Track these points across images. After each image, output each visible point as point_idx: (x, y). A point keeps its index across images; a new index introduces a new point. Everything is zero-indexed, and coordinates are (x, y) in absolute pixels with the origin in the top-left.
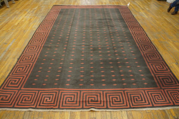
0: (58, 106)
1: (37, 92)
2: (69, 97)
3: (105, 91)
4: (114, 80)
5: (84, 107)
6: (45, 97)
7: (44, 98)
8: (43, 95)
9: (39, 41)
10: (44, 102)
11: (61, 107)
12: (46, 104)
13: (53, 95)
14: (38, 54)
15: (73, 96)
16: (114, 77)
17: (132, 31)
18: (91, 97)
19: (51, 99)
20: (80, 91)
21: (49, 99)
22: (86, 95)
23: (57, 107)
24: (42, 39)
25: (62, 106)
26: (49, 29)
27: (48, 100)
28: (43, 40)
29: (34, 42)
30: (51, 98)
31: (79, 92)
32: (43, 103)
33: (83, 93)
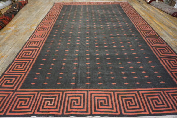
0: (61, 111)
1: (37, 93)
2: (75, 100)
3: (116, 91)
4: (125, 78)
5: (93, 113)
6: (45, 100)
7: (45, 102)
8: (43, 97)
9: (42, 36)
10: (45, 107)
11: (65, 113)
12: (46, 109)
13: (55, 97)
14: (39, 49)
15: (79, 98)
16: (124, 74)
17: (136, 26)
18: (101, 100)
19: (53, 103)
20: (87, 91)
21: (51, 103)
22: (95, 97)
23: (60, 114)
24: (44, 34)
25: (67, 112)
26: (52, 25)
27: (49, 104)
28: (46, 35)
29: (36, 37)
30: (53, 101)
31: (86, 93)
32: (43, 108)
33: (91, 94)
